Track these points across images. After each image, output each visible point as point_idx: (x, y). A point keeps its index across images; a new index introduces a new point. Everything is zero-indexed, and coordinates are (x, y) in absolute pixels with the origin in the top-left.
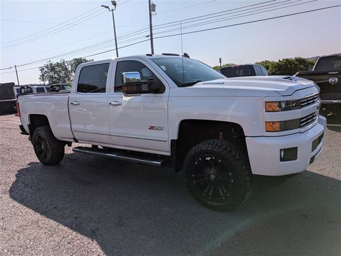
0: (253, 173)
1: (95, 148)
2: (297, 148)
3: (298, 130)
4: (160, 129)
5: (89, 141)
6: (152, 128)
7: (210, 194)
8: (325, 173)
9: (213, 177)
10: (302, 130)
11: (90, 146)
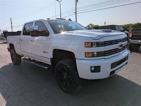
0: (80, 77)
1: (29, 59)
2: (100, 66)
3: (103, 57)
4: (47, 53)
5: (28, 56)
6: (44, 52)
7: (64, 85)
8: (130, 79)
9: (65, 77)
10: (105, 57)
11: (28, 58)
